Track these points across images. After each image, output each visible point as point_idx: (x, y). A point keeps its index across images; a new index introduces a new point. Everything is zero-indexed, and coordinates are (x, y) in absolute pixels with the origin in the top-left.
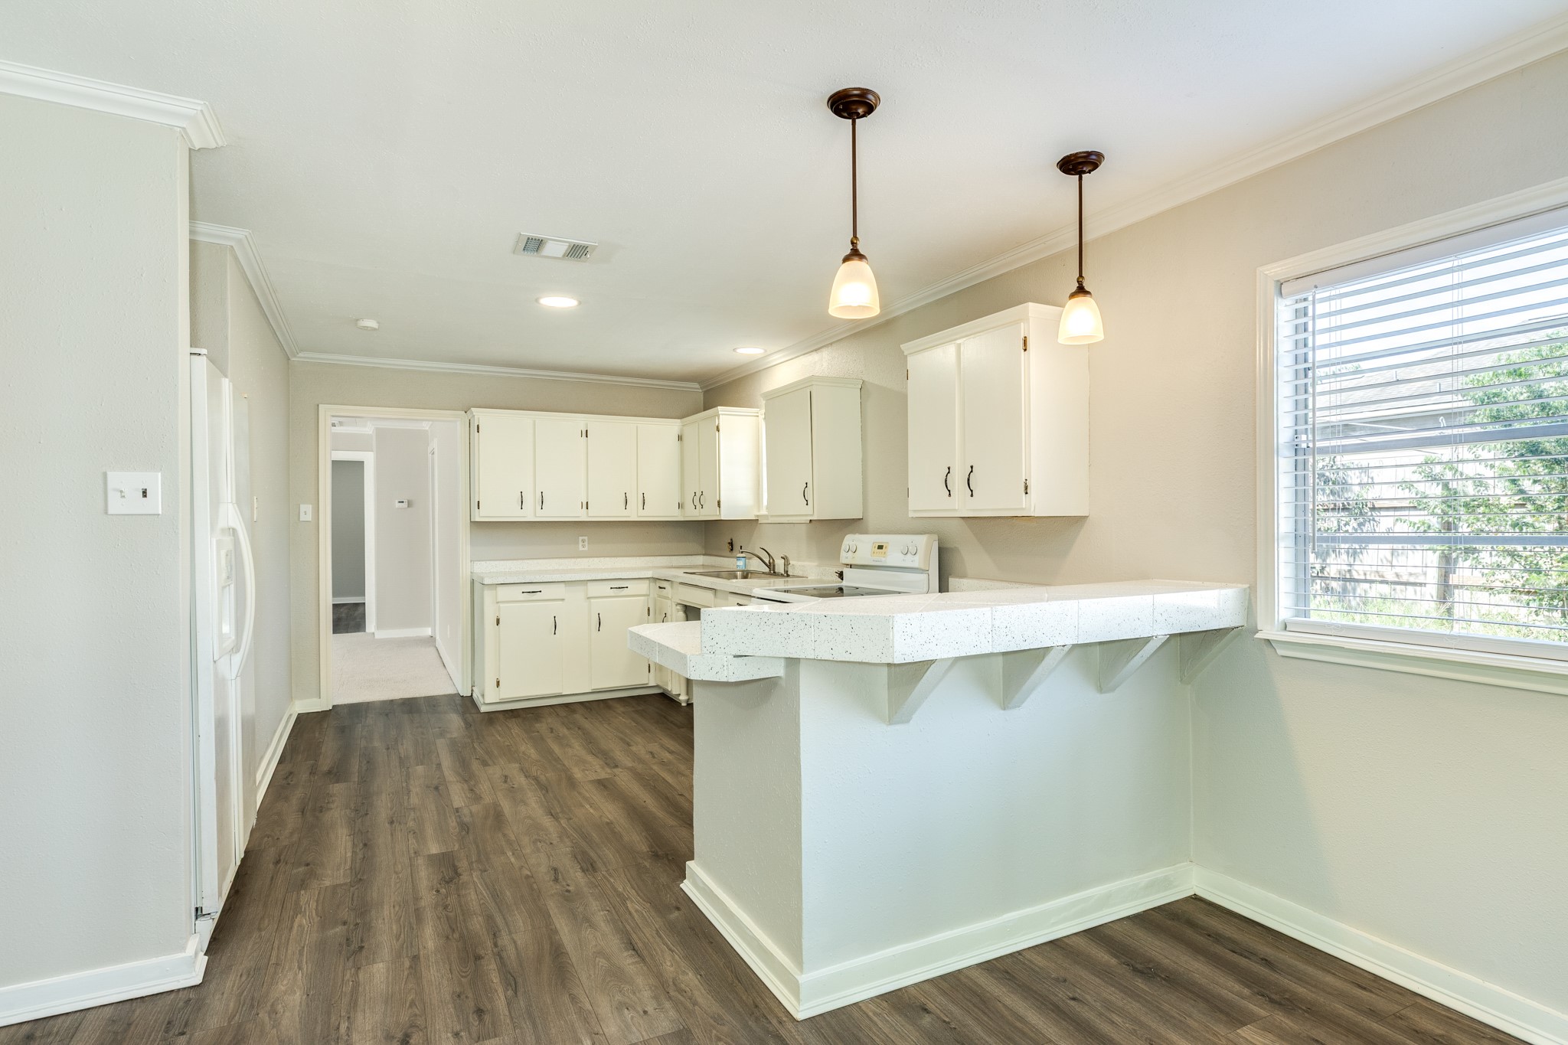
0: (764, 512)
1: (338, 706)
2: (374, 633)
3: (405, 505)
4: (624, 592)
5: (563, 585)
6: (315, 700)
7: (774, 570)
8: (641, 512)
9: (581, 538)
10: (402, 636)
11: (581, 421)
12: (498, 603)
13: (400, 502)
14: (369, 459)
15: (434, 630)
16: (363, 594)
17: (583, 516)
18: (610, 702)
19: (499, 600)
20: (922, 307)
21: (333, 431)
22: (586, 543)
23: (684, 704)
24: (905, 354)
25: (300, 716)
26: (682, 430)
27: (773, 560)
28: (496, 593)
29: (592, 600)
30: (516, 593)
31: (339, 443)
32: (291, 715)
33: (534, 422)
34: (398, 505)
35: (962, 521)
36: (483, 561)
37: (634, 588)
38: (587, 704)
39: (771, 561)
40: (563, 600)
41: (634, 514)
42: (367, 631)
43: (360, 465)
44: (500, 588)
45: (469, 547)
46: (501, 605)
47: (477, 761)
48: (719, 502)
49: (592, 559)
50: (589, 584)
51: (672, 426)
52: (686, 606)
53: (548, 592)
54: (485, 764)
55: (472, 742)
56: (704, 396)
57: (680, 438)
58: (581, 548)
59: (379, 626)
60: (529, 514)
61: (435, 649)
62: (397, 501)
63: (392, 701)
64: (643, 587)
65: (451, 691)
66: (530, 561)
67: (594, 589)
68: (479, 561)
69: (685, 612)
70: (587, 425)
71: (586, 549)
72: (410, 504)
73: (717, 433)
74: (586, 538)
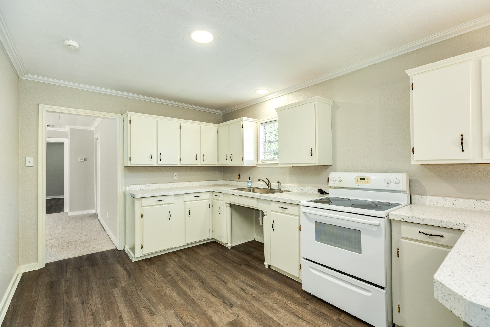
0: (260, 162)
1: (49, 263)
2: (68, 213)
3: (83, 160)
4: (200, 198)
5: (173, 196)
6: (35, 263)
7: (270, 188)
8: (203, 163)
9: (174, 174)
10: (82, 214)
11: (177, 122)
12: (142, 207)
13: (81, 159)
14: (67, 142)
15: (96, 210)
16: (63, 194)
17: (178, 164)
18: (194, 248)
19: (143, 205)
20: (395, 57)
21: (47, 129)
22: (177, 176)
23: (229, 248)
24: (408, 75)
25: (24, 275)
26: (218, 129)
27: (270, 183)
28: (141, 201)
29: (186, 203)
30: (151, 201)
31: (49, 134)
32: (18, 275)
33: (157, 121)
34: (80, 160)
35: (422, 166)
36: (130, 185)
37: (204, 196)
38: (183, 250)
39: (269, 184)
40: (173, 203)
41: (199, 164)
42: (64, 212)
43: (62, 144)
44: (143, 200)
45: (123, 179)
46: (144, 208)
47: (145, 310)
48: (243, 158)
49: (179, 183)
50: (185, 195)
51: (213, 127)
52: (230, 204)
53: (167, 200)
54: (152, 314)
55: (136, 290)
56: (223, 117)
57: (217, 132)
58: (174, 178)
59: (71, 210)
60: (154, 163)
61: (98, 221)
62: (79, 159)
63: (81, 257)
64: (207, 196)
65: (113, 248)
66: (152, 185)
67: (187, 197)
68: (128, 185)
69: (230, 206)
70: (180, 124)
71: (177, 178)
72: (85, 160)
73: (242, 128)
74: (177, 174)
